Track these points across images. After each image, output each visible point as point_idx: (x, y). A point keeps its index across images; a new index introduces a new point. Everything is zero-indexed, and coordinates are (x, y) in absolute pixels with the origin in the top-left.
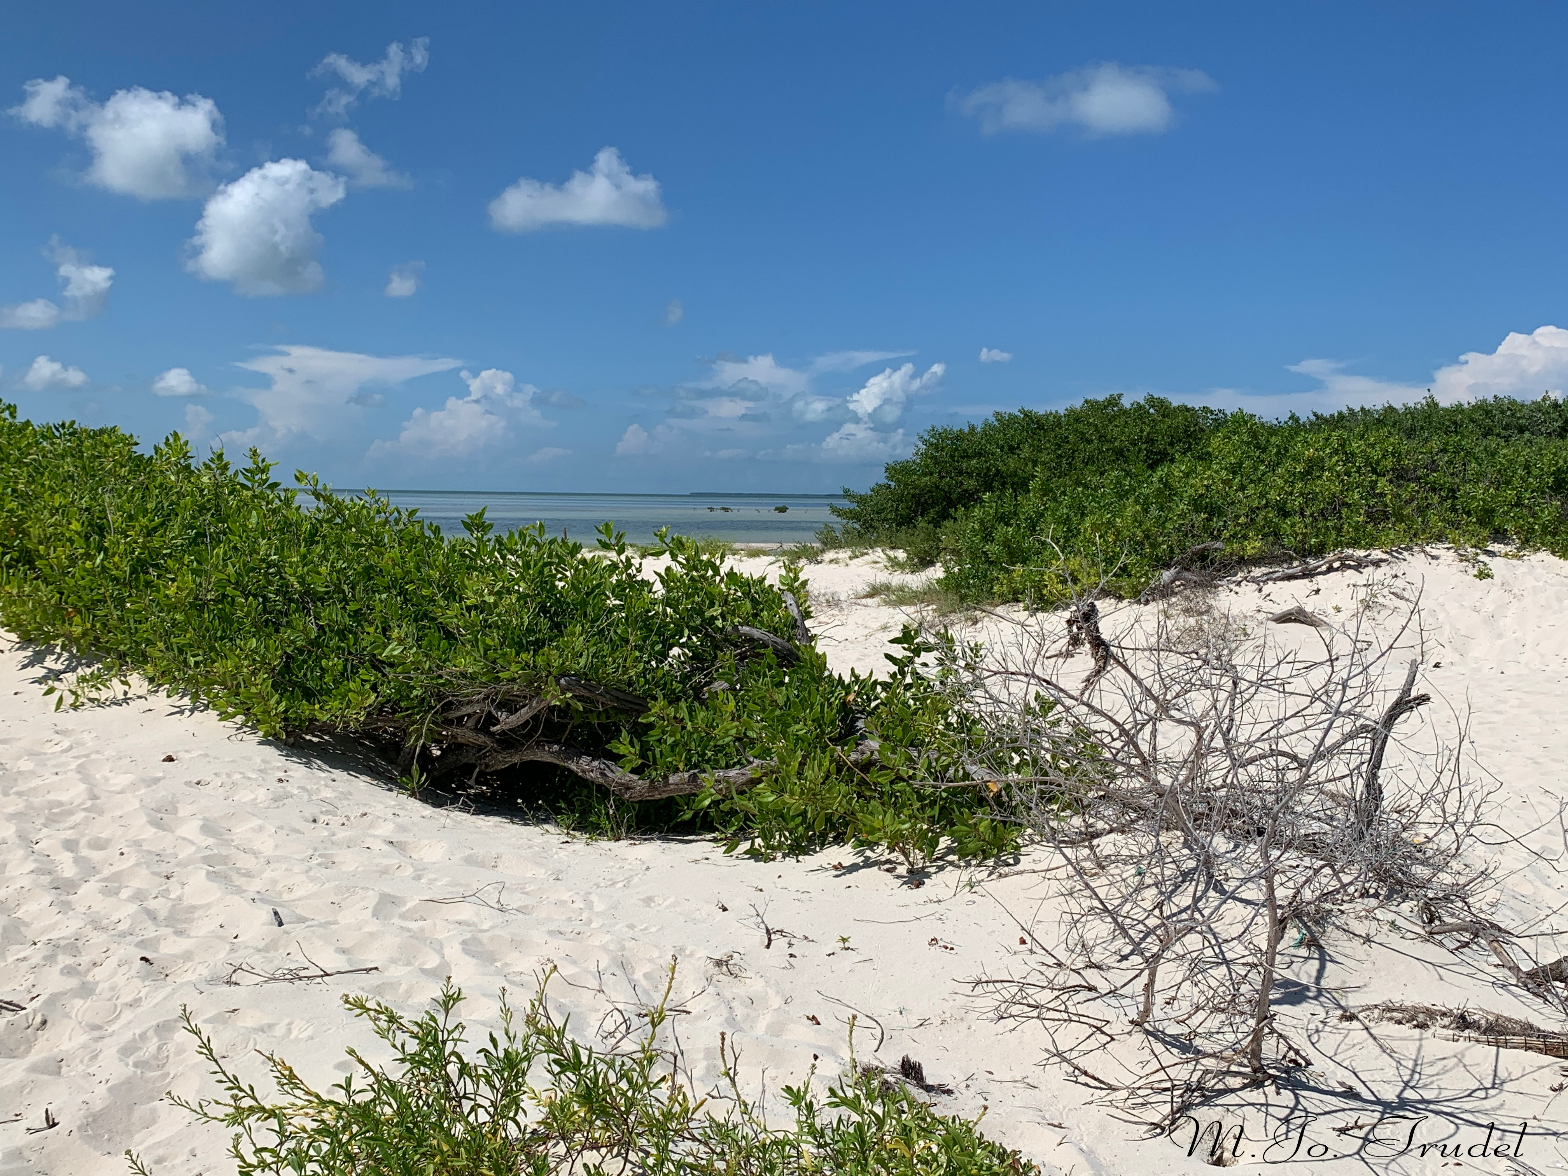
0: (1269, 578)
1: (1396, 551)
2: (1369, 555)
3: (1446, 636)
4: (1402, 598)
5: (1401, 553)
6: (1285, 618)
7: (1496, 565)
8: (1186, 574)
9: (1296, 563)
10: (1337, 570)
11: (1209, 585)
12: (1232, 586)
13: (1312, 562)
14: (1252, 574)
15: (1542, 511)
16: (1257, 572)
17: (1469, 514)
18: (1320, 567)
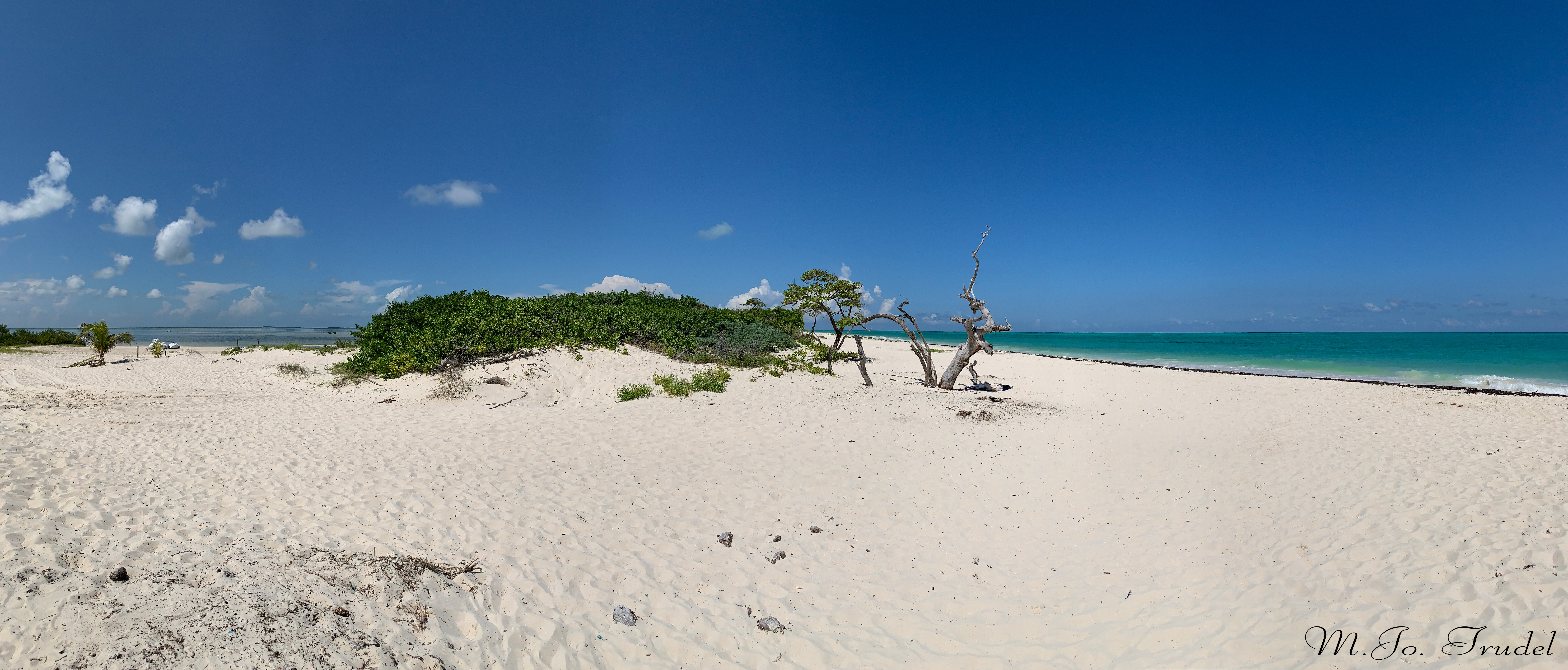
0: (488, 362)
1: (542, 350)
2: (531, 351)
3: (561, 387)
4: (543, 370)
5: (545, 350)
6: (491, 382)
7: (584, 354)
8: (451, 361)
9: (501, 355)
10: (517, 358)
11: (461, 366)
12: (472, 366)
13: (507, 354)
14: (481, 360)
15: (602, 331)
16: (484, 359)
17: (574, 332)
18: (510, 356)
